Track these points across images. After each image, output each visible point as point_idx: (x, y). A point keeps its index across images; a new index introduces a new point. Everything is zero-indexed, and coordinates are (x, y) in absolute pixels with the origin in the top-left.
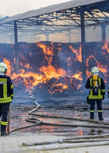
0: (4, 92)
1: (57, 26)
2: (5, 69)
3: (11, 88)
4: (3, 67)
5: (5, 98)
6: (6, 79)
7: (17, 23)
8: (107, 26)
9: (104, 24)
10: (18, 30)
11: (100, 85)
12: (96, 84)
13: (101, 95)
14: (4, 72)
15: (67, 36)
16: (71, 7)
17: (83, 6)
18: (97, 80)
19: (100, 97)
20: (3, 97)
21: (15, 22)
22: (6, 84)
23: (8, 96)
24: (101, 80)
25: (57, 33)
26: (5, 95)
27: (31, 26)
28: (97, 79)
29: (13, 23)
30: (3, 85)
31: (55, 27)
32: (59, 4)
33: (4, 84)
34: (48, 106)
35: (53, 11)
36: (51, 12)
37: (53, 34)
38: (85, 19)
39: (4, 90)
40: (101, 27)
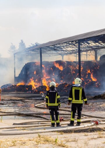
1: (69, 51)
7: (42, 49)
8: (98, 51)
9: (96, 50)
15: (75, 56)
16: (72, 40)
25: (69, 55)
27: (51, 51)
29: (39, 49)
31: (68, 51)
32: (66, 38)
37: (66, 55)
38: (81, 47)
40: (94, 51)
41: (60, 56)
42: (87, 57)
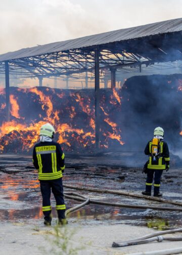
0: (53, 165)
1: (54, 68)
2: (52, 133)
3: (61, 158)
4: (50, 131)
5: (54, 172)
6: (55, 146)
7: (9, 64)
8: (117, 70)
9: (114, 68)
10: (10, 73)
11: (162, 152)
12: (155, 151)
13: (162, 164)
14: (51, 137)
15: (64, 80)
17: (98, 45)
18: (156, 146)
19: (161, 166)
20: (52, 172)
21: (7, 62)
22: (55, 154)
23: (58, 169)
24: (163, 146)
26: (54, 168)
28: (157, 144)
29: (4, 63)
30: (50, 154)
31: (52, 69)
33: (52, 154)
34: (69, 173)
35: (57, 50)
36: (55, 51)
37: (48, 77)
39: (53, 162)
40: (110, 72)
41: (37, 78)
42: (86, 82)
